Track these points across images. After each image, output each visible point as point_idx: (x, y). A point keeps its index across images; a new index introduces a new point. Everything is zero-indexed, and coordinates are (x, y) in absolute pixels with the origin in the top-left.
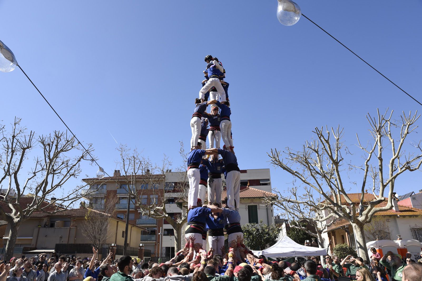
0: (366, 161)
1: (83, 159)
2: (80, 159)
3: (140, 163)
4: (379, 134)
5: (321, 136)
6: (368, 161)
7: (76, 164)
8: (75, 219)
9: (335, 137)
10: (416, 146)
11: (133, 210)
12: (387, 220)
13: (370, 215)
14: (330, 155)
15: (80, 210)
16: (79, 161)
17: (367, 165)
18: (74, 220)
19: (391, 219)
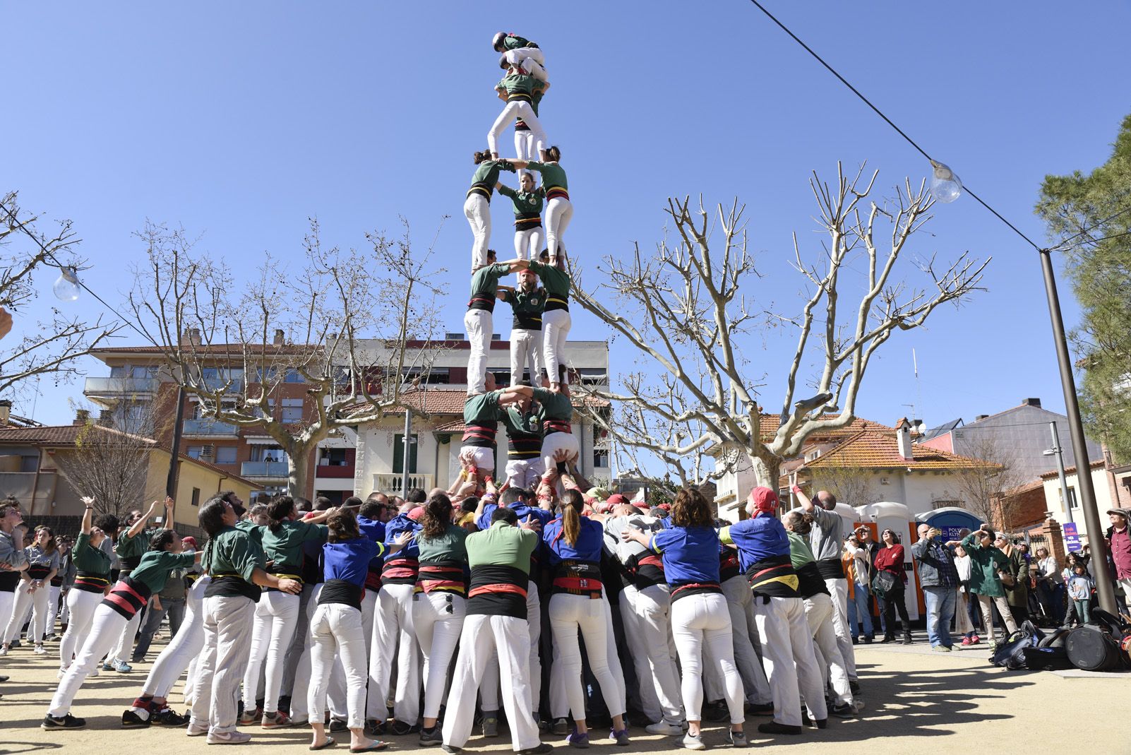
0: (808, 305)
1: (44, 261)
2: (35, 261)
3: (192, 268)
4: (838, 229)
5: (684, 222)
6: (814, 303)
7: (21, 275)
8: (52, 450)
9: (726, 230)
10: (926, 269)
11: (232, 436)
12: (881, 480)
13: (798, 438)
14: (706, 274)
15: (73, 428)
16: (32, 266)
17: (808, 314)
18: (50, 452)
19: (892, 479)
